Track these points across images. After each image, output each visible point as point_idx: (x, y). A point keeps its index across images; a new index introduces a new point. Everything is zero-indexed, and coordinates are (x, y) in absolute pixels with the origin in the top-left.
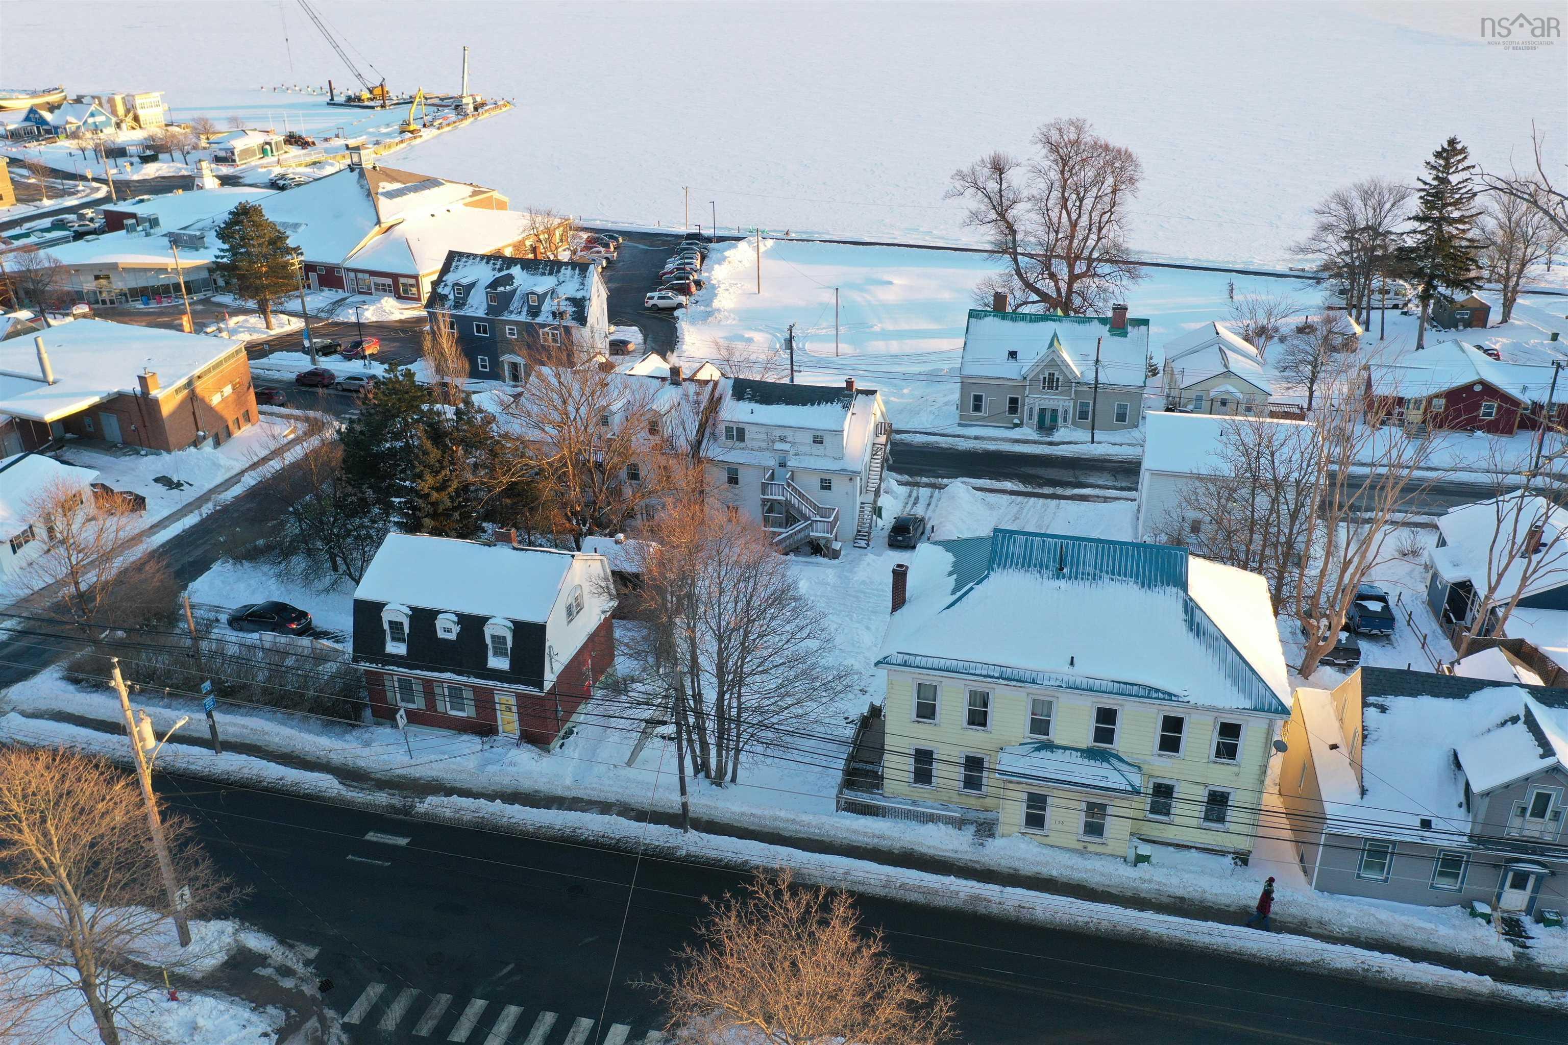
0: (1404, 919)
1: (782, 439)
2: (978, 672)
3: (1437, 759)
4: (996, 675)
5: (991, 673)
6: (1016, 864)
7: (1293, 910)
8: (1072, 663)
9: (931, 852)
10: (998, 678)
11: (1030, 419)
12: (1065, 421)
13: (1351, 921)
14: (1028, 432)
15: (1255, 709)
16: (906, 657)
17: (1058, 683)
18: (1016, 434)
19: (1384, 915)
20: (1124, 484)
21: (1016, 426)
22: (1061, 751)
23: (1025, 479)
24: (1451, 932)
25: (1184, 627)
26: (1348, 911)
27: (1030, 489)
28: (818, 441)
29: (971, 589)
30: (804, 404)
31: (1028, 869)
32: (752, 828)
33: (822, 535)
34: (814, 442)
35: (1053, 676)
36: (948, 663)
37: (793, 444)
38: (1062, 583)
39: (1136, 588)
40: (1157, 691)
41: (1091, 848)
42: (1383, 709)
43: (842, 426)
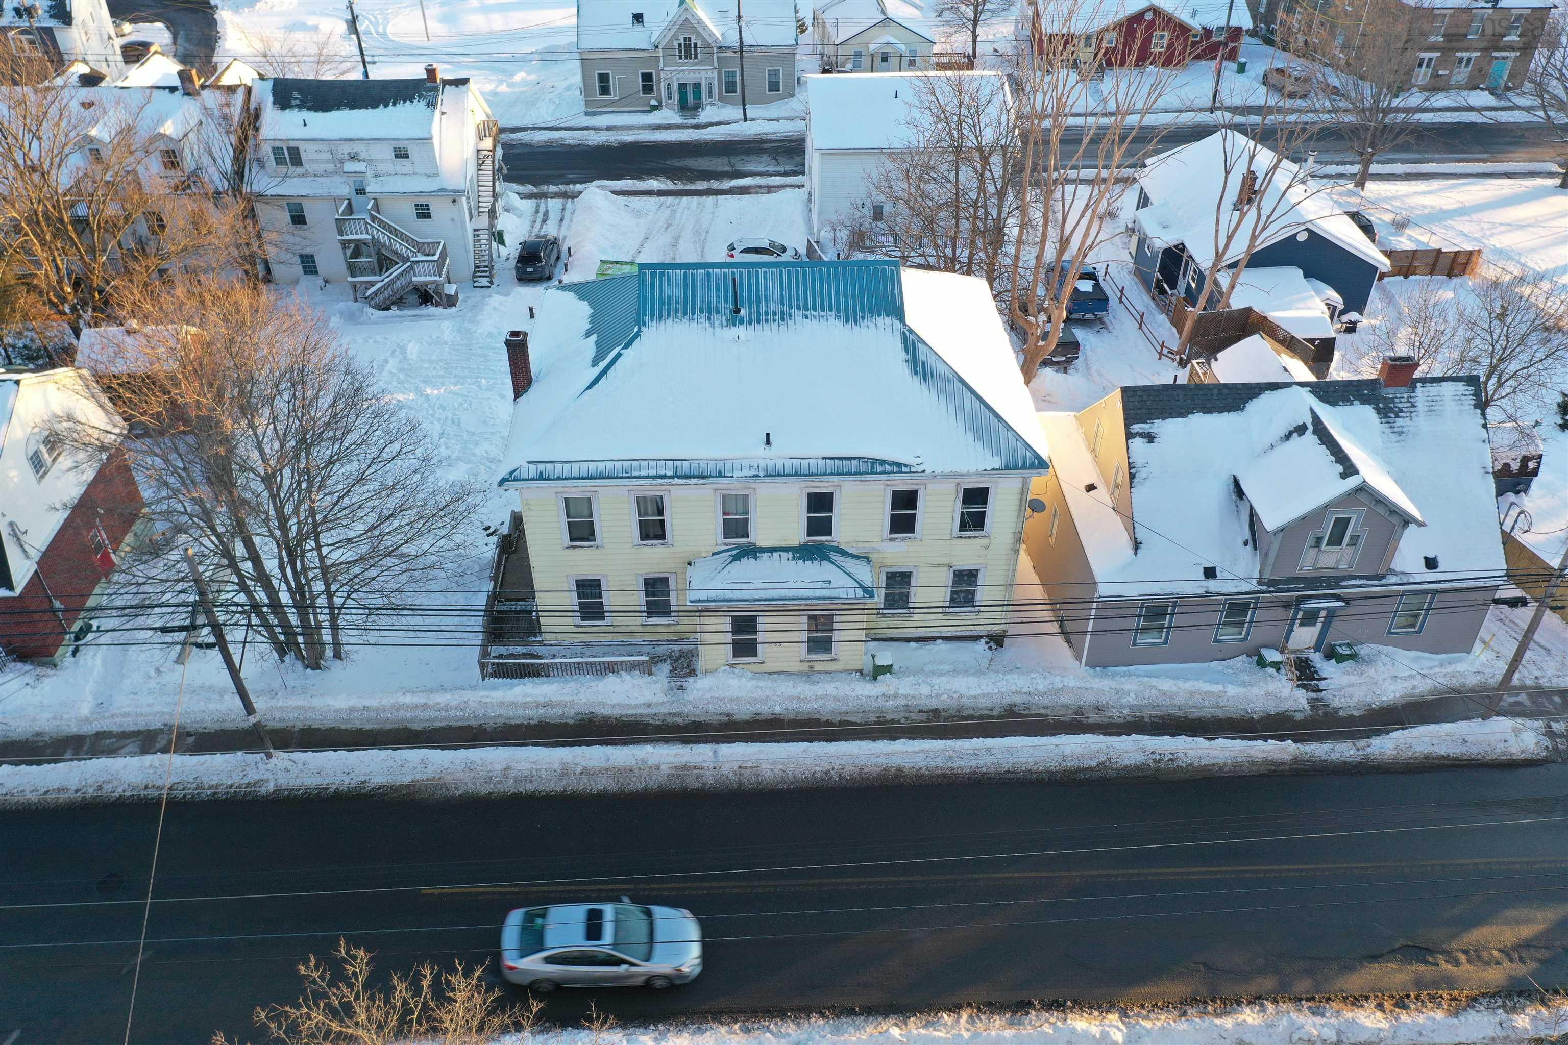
0: (1188, 685)
1: (353, 158)
2: (644, 473)
3: (1219, 489)
4: (670, 473)
5: (662, 472)
6: (729, 707)
7: (1065, 699)
8: (768, 442)
9: (616, 712)
10: (670, 477)
11: (670, 98)
12: (710, 97)
13: (1131, 699)
14: (669, 115)
15: (1007, 468)
16: (541, 467)
17: (753, 472)
18: (656, 118)
19: (1166, 685)
20: (788, 168)
21: (654, 108)
22: (766, 555)
23: (673, 174)
24: (1242, 690)
25: (905, 370)
26: (1127, 687)
27: (680, 186)
28: (401, 154)
29: (619, 355)
30: (375, 106)
31: (743, 712)
32: (368, 727)
33: (428, 278)
34: (397, 156)
35: (746, 463)
36: (601, 466)
37: (369, 162)
38: (741, 331)
39: (839, 324)
40: (882, 462)
41: (818, 667)
42: (1150, 438)
43: (430, 132)
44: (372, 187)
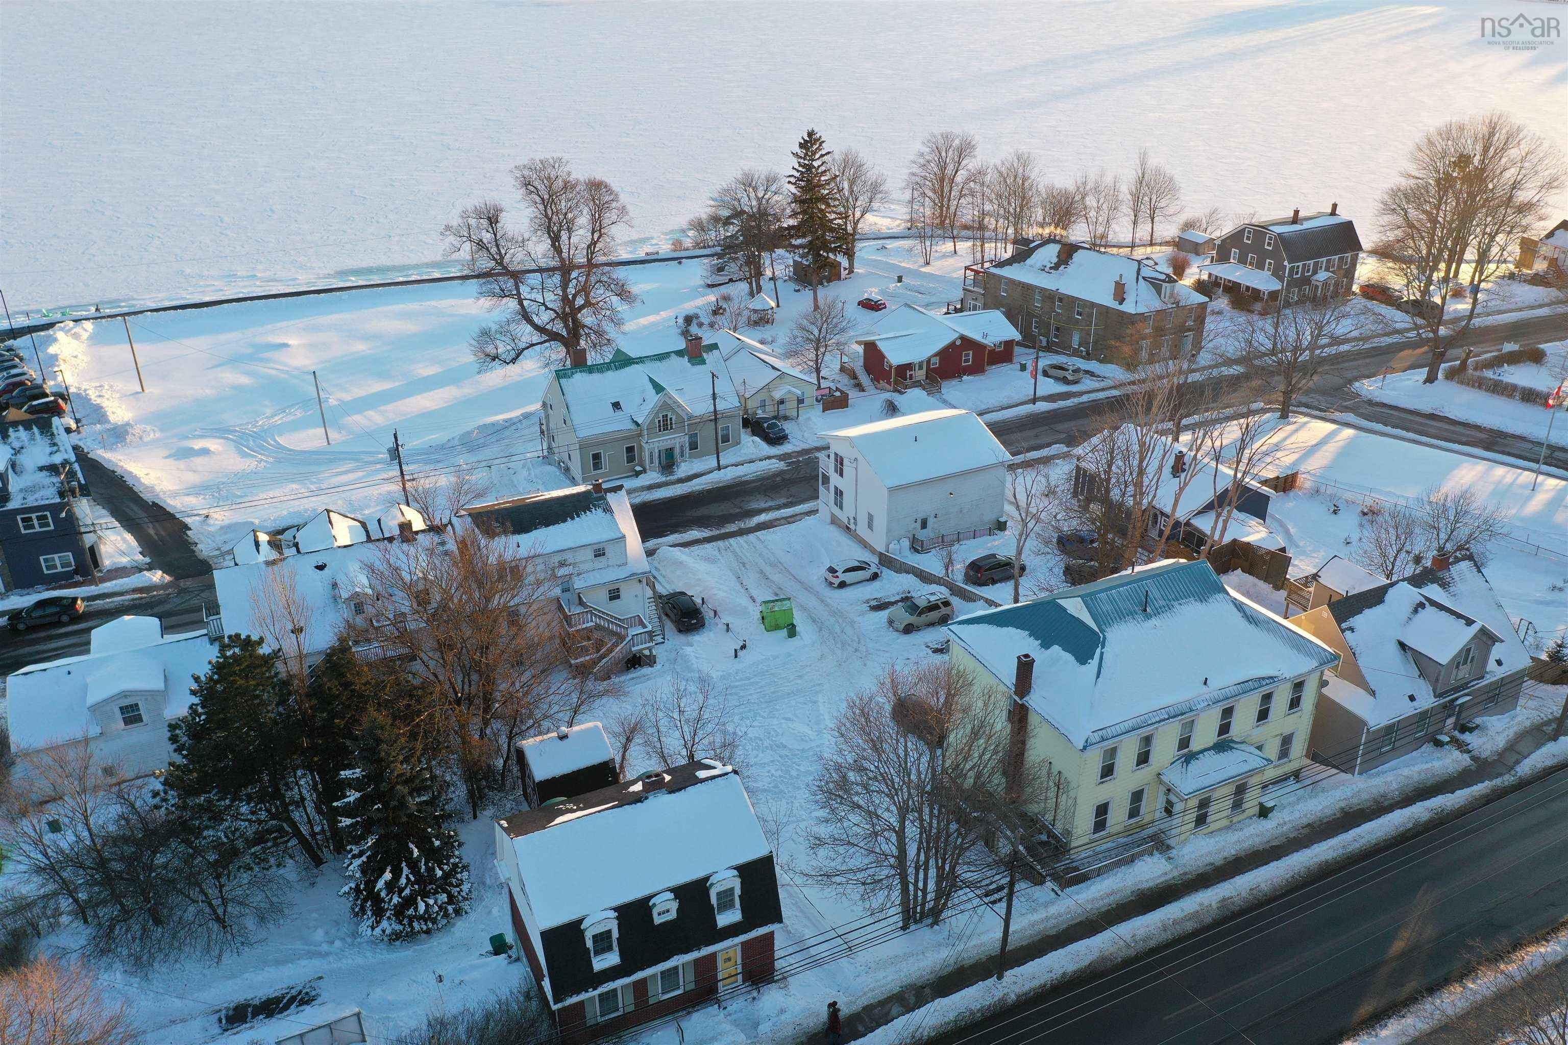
0: (1416, 768)
1: (562, 564)
2: (1154, 721)
3: (1394, 649)
4: (1166, 717)
5: (1162, 717)
6: (1209, 859)
7: (1364, 796)
8: (1205, 683)
10: (1168, 719)
11: (652, 463)
13: (1395, 786)
14: (653, 476)
16: (1100, 733)
17: (1206, 704)
19: (1406, 772)
21: (637, 474)
22: (1201, 755)
23: (702, 522)
24: (1441, 763)
25: (1243, 623)
26: (1389, 779)
27: (716, 532)
29: (1102, 654)
30: (565, 521)
34: (596, 556)
35: (1199, 699)
36: (1130, 723)
38: (1154, 621)
39: (1198, 604)
40: (1263, 679)
41: (1235, 820)
42: (1352, 629)
43: (620, 532)
44: (578, 584)
